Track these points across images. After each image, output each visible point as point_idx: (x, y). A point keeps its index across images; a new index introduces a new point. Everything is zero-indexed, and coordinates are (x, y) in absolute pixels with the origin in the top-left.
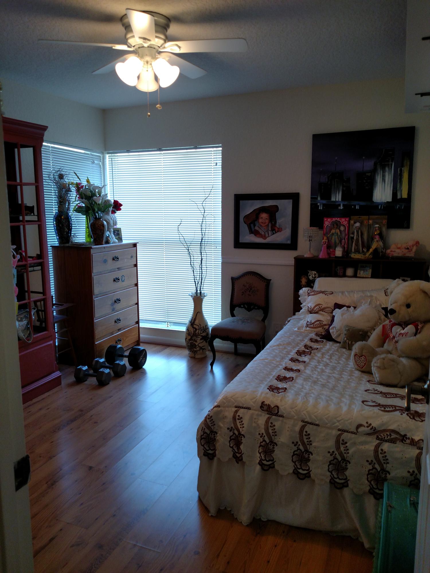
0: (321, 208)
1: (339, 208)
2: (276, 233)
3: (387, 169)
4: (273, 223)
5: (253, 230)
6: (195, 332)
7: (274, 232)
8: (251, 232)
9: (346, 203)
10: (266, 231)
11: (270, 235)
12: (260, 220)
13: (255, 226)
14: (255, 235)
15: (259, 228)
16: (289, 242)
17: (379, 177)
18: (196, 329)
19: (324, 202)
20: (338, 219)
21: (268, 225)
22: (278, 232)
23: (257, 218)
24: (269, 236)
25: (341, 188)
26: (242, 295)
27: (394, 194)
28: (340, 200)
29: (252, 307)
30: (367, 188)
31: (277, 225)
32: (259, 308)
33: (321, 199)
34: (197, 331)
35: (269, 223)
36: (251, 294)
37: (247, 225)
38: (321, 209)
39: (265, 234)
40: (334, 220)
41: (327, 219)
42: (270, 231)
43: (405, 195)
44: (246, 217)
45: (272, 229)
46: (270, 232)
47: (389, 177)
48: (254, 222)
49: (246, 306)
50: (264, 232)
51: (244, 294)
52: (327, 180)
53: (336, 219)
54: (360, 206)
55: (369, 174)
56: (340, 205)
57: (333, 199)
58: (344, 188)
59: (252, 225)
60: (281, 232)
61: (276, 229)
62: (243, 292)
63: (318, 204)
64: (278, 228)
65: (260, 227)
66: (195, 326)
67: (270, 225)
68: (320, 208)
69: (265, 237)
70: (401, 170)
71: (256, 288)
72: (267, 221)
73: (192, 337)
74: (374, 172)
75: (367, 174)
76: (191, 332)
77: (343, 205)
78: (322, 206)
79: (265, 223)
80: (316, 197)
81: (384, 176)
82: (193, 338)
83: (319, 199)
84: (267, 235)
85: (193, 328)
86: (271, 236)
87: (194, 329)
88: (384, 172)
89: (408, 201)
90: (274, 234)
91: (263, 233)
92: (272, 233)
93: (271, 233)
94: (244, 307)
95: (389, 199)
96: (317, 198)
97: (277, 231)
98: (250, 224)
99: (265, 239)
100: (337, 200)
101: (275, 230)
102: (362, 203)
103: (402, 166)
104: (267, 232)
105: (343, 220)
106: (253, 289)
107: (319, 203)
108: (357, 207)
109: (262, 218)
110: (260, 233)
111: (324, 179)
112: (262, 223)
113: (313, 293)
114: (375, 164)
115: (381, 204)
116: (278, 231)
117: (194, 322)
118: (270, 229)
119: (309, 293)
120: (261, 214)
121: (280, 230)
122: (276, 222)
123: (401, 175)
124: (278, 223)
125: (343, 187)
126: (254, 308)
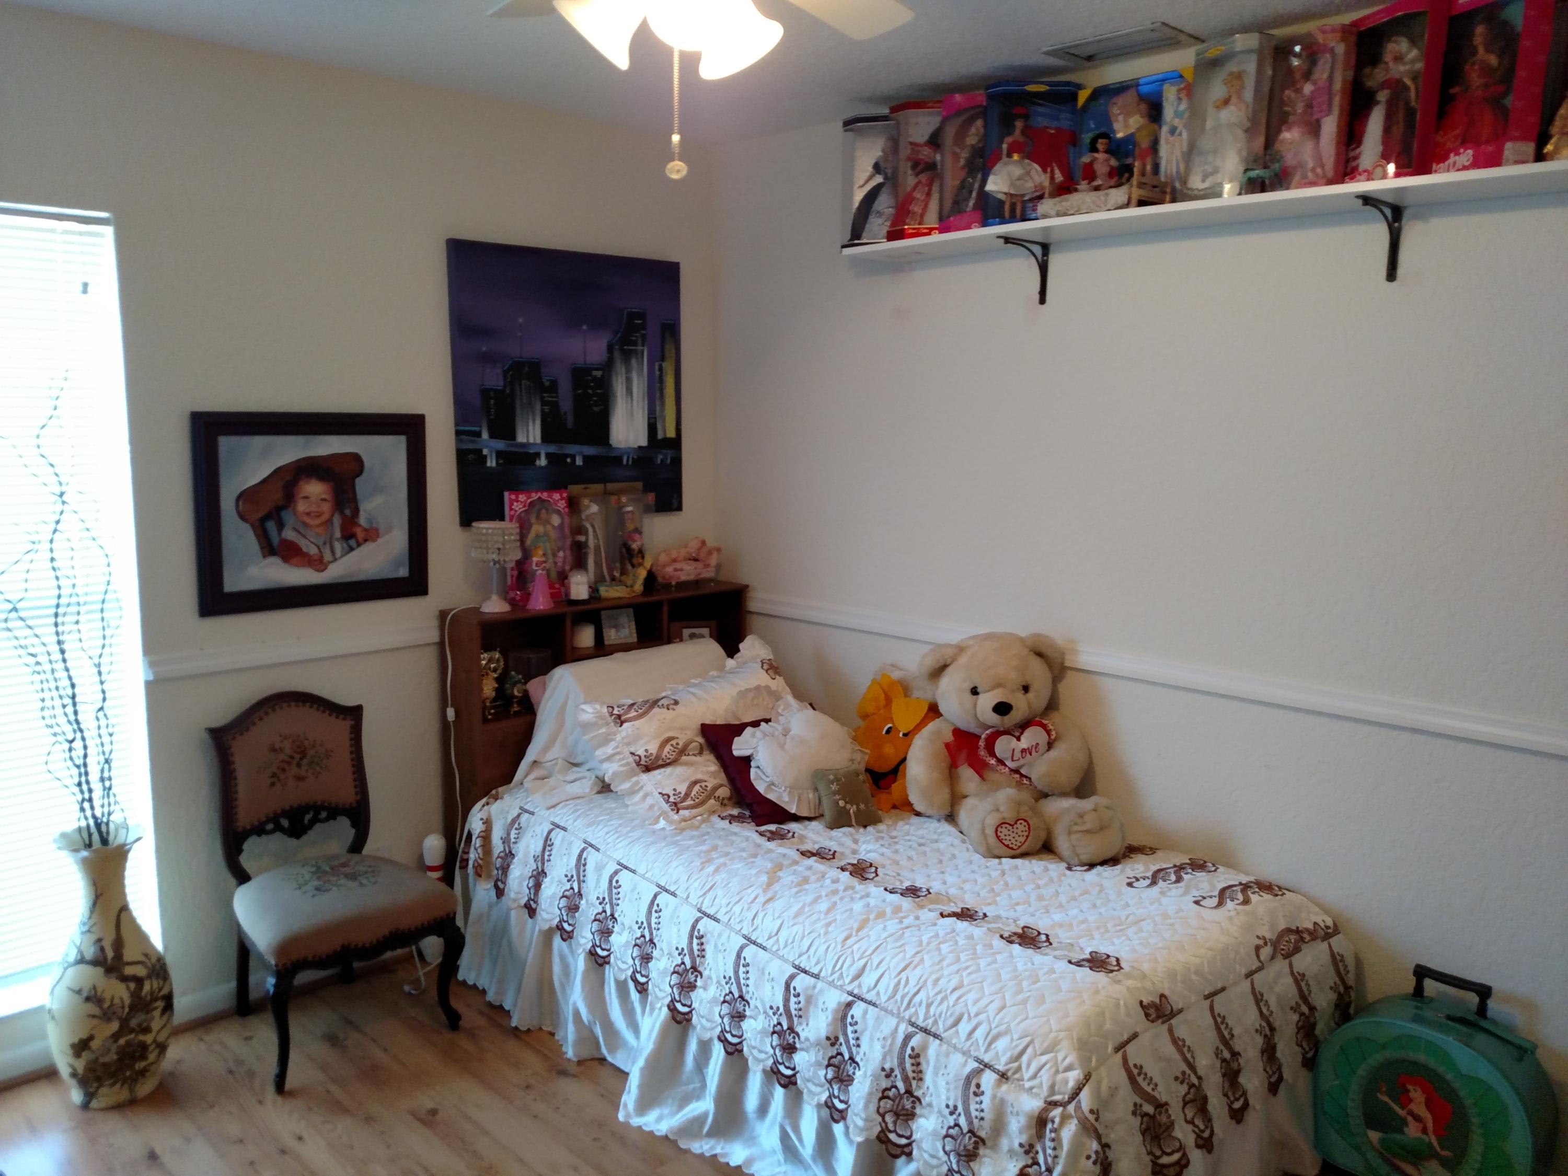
0: (491, 463)
1: (538, 463)
2: (359, 545)
3: (634, 362)
4: (348, 512)
5: (276, 541)
6: (136, 995)
7: (352, 542)
8: (269, 549)
9: (552, 449)
10: (325, 543)
11: (338, 554)
12: (301, 507)
13: (281, 526)
14: (286, 559)
15: (299, 532)
16: (403, 572)
17: (620, 380)
18: (139, 981)
19: (500, 445)
20: (545, 495)
21: (329, 521)
22: (367, 543)
23: (289, 497)
24: (335, 560)
25: (538, 406)
26: (273, 784)
27: (652, 429)
28: (539, 440)
29: (307, 818)
30: (596, 409)
31: (362, 520)
32: (334, 812)
33: (492, 436)
34: (147, 987)
35: (332, 516)
36: (307, 771)
37: (253, 526)
38: (494, 464)
39: (320, 551)
40: (535, 496)
41: (517, 497)
42: (337, 540)
43: (671, 434)
44: (246, 497)
45: (348, 535)
46: (338, 546)
47: (639, 386)
48: (276, 514)
49: (285, 823)
50: (318, 547)
51: (279, 780)
52: (501, 383)
53: (539, 494)
54: (586, 458)
55: (598, 374)
56: (538, 455)
57: (521, 438)
58: (547, 409)
59: (271, 526)
60: (374, 540)
61: (360, 535)
62: (274, 775)
63: (485, 452)
64: (366, 530)
65: (302, 531)
66: (129, 971)
67: (337, 521)
68: (489, 464)
69: (319, 564)
70: (661, 369)
71: (321, 745)
72: (326, 508)
73: (124, 1022)
74: (608, 366)
75: (595, 373)
76: (116, 1001)
77: (548, 456)
78: (494, 455)
79: (320, 515)
80: (477, 429)
81: (629, 381)
82: (133, 1023)
83: (485, 435)
84: (328, 556)
85: (124, 979)
86: (342, 556)
87: (132, 985)
88: (628, 371)
89: (675, 444)
90: (351, 549)
91: (313, 550)
92: (345, 545)
93: (343, 548)
94: (279, 828)
95: (644, 442)
96: (479, 435)
97: (360, 540)
98: (263, 520)
99: (323, 571)
100: (531, 441)
101: (352, 536)
102: (590, 451)
103: (663, 359)
104: (328, 546)
105: (556, 496)
106: (311, 752)
107: (486, 447)
108: (579, 462)
109: (306, 498)
110: (301, 549)
111: (494, 379)
112: (308, 514)
113: (635, 714)
114: (610, 349)
115: (628, 451)
116: (366, 540)
117: (118, 956)
118: (338, 534)
119: (619, 717)
120: (302, 483)
121: (372, 535)
122: (356, 511)
123: (661, 380)
124: (365, 511)
125: (544, 403)
126: (314, 821)
